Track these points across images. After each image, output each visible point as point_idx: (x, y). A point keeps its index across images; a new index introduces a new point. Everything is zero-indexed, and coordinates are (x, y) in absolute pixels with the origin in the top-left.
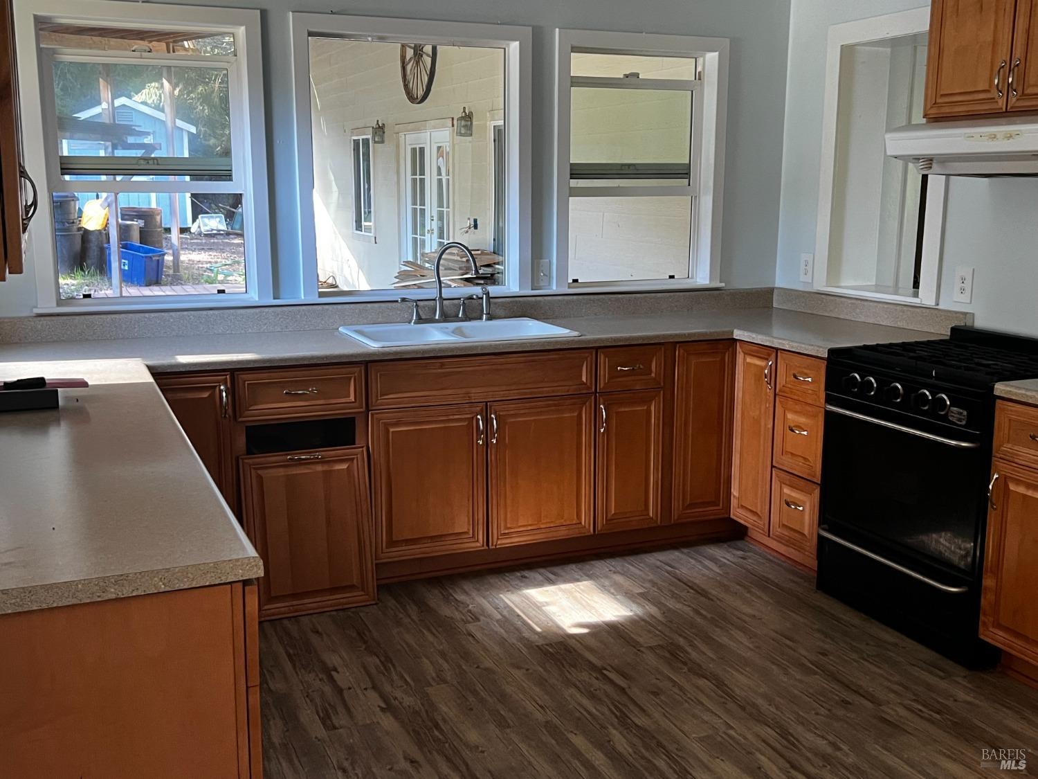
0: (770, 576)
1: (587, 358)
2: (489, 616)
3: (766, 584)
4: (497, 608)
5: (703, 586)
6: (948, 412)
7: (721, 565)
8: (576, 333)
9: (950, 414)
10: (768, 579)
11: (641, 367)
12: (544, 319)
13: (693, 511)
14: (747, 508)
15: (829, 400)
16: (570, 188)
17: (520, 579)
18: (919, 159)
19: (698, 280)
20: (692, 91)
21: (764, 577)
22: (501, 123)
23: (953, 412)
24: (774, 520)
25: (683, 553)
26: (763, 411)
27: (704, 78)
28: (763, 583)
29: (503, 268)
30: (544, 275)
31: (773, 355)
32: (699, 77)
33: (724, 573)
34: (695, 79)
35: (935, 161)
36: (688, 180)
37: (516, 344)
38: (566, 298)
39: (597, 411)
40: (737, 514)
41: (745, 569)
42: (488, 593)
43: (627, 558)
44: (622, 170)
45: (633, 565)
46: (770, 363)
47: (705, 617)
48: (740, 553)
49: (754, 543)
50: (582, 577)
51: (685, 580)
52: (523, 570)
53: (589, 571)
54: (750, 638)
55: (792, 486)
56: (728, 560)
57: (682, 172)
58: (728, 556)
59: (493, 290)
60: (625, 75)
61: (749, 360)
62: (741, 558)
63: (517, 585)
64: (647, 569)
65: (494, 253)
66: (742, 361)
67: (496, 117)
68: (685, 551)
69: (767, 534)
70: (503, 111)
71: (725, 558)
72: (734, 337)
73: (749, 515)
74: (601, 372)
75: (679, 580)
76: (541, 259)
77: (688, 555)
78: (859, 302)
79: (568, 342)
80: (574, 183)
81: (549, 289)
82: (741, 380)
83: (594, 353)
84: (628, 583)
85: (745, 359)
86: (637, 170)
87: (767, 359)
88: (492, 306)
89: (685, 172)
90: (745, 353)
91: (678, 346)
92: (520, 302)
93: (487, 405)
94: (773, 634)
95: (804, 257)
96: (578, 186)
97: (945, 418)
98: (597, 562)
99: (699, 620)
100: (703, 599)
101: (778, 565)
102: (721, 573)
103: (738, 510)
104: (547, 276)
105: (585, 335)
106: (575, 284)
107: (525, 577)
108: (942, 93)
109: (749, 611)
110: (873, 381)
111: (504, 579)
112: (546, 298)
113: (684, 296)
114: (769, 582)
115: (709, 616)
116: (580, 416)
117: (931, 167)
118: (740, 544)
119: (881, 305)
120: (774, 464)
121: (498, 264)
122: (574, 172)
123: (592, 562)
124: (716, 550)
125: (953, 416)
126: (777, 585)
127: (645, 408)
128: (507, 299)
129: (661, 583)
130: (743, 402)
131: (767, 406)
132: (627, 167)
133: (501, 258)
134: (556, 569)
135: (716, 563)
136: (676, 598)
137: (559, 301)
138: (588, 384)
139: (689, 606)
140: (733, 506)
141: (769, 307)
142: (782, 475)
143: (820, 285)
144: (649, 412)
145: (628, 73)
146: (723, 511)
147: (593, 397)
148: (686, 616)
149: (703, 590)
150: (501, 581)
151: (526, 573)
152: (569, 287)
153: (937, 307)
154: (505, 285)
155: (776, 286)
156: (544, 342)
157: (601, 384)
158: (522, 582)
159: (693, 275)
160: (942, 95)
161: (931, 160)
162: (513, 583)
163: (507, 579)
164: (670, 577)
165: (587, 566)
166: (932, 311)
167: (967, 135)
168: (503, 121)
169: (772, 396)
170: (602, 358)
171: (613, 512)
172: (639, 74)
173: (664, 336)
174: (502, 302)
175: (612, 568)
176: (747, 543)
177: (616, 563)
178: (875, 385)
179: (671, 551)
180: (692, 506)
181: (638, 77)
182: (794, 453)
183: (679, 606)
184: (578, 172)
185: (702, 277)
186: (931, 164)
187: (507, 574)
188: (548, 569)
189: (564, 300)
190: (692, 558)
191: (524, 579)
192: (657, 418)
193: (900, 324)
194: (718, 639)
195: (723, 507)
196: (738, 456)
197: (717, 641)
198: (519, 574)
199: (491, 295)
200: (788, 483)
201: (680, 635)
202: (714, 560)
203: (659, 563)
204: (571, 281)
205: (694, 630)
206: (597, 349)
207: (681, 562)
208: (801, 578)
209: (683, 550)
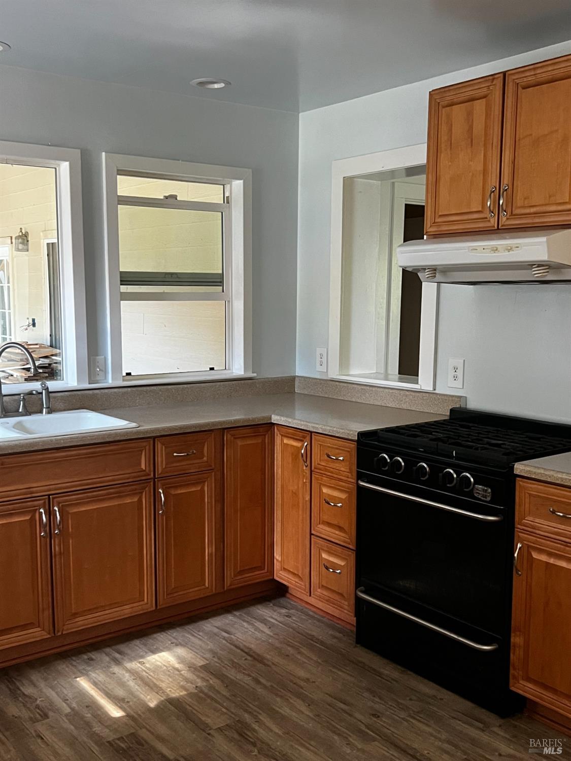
0: (314, 633)
1: (145, 447)
2: (58, 711)
3: (312, 642)
4: (65, 700)
5: (258, 651)
6: (473, 489)
7: (271, 626)
8: (134, 425)
9: (475, 491)
10: (313, 636)
11: (195, 451)
12: (101, 410)
13: (243, 576)
14: (289, 571)
15: (360, 476)
16: (121, 293)
17: (87, 663)
18: (425, 269)
19: (234, 371)
20: (222, 213)
21: (307, 634)
22: (55, 241)
23: (477, 490)
24: (314, 582)
25: (235, 616)
26: (300, 486)
27: (231, 203)
28: (310, 641)
29: (60, 359)
30: (100, 370)
31: (308, 438)
32: (227, 200)
33: (274, 634)
34: (224, 202)
35: (437, 271)
36: (221, 287)
37: (77, 438)
38: (121, 390)
39: (156, 495)
40: (281, 576)
41: (291, 628)
42: (56, 682)
43: (187, 627)
44: (165, 277)
45: (193, 635)
46: (306, 444)
47: (265, 687)
48: (284, 611)
49: (296, 600)
50: (146, 653)
51: (242, 647)
52: (90, 652)
53: (153, 646)
54: (309, 705)
55: (329, 553)
56: (276, 620)
57: (216, 280)
58: (275, 615)
59: (53, 385)
60: (165, 196)
61: (286, 441)
62: (287, 616)
63: (84, 669)
64: (206, 638)
65: (51, 346)
66: (280, 442)
67: (49, 236)
68: (237, 613)
69: (308, 594)
70: (56, 231)
71: (272, 618)
72: (273, 422)
73: (290, 577)
74: (159, 459)
75: (236, 647)
76: (97, 356)
77: (240, 617)
78: (368, 388)
79: (127, 433)
80: (124, 289)
81: (106, 383)
82: (280, 458)
83: (152, 442)
84: (190, 655)
85: (282, 440)
86: (179, 278)
87: (302, 441)
88: (51, 400)
89: (219, 280)
90: (282, 435)
91: (226, 431)
92: (78, 395)
93: (49, 498)
94: (329, 699)
95: (319, 351)
96: (128, 291)
97: (471, 494)
98: (159, 634)
99: (260, 690)
100: (259, 665)
101: (319, 620)
102: (271, 634)
103: (280, 572)
104: (102, 371)
105: (143, 426)
106: (128, 377)
107: (92, 659)
108: (440, 214)
109: (302, 673)
110: (401, 460)
111: (71, 664)
112: (102, 391)
113: (223, 385)
114: (314, 639)
115: (268, 684)
116: (140, 501)
117: (435, 276)
118: (282, 601)
119: (387, 390)
120: (313, 532)
121: (55, 355)
122: (122, 279)
123: (155, 635)
124: (264, 610)
125: (479, 493)
126: (322, 643)
127: (199, 488)
128: (66, 393)
129: (221, 652)
130: (283, 478)
131: (305, 481)
132: (170, 276)
133: (58, 351)
134: (122, 647)
135: (265, 624)
136: (235, 667)
137: (115, 393)
138: (147, 471)
139: (249, 675)
140: (277, 570)
141: (292, 392)
142: (321, 542)
143: (334, 373)
144: (202, 491)
145: (167, 195)
146: (268, 574)
147: (152, 483)
148: (247, 687)
149: (258, 655)
150: (68, 667)
151: (93, 655)
152: (124, 380)
153: (434, 392)
154: (63, 380)
155: (297, 375)
156: (104, 435)
157: (160, 469)
158: (89, 665)
159: (229, 366)
160: (440, 216)
161: (435, 270)
162: (81, 668)
163: (74, 663)
164: (228, 644)
165: (150, 641)
166: (431, 395)
167: (471, 248)
168: (57, 239)
169: (308, 472)
170: (159, 446)
171: (173, 587)
172: (177, 196)
173: (213, 424)
174: (62, 396)
175: (174, 640)
176: (289, 601)
177: (176, 634)
178: (403, 464)
179: (226, 615)
180: (241, 572)
181: (176, 199)
182: (330, 522)
183: (240, 676)
184: (127, 279)
185: (238, 369)
186: (435, 273)
187: (74, 658)
188: (114, 647)
189: (119, 392)
190: (244, 621)
191: (91, 662)
192: (210, 497)
193: (404, 406)
194: (280, 710)
195: (268, 571)
196: (279, 524)
197: (280, 713)
198: (85, 657)
199: (50, 390)
200: (325, 549)
201: (246, 711)
202: (264, 621)
203: (216, 630)
204: (125, 375)
205: (256, 703)
206: (154, 438)
207: (236, 626)
208: (340, 632)
209: (235, 613)
